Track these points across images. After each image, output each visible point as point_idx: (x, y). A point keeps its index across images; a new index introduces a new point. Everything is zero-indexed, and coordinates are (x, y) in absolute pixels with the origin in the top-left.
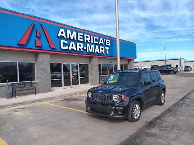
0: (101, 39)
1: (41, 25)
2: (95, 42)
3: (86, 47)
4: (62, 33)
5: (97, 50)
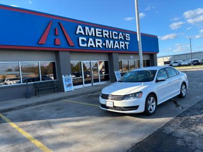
0: (121, 34)
1: (59, 23)
2: (114, 37)
3: (105, 43)
4: (80, 30)
5: (117, 45)
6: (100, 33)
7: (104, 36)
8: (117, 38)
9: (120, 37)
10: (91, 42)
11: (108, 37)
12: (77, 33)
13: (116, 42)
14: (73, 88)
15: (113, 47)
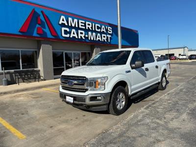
0: (103, 27)
1: (42, 12)
2: (96, 30)
4: (63, 20)
5: (99, 37)
6: (83, 24)
7: (87, 28)
8: (99, 30)
10: (74, 34)
11: (91, 29)
13: (99, 35)
15: (95, 39)
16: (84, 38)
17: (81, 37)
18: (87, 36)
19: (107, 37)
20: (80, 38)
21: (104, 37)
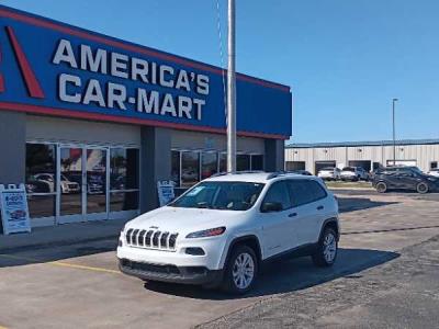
0: (183, 73)
1: (6, 28)
2: (163, 82)
3: (136, 98)
4: (65, 53)
5: (169, 105)
6: (124, 66)
7: (134, 77)
8: (171, 84)
9: (180, 84)
10: (94, 93)
11: (145, 80)
12: (57, 60)
13: (169, 97)
14: (28, 224)
15: (156, 111)
16: (122, 106)
17: (115, 103)
18: (132, 100)
19: (195, 106)
20: (111, 105)
21: (185, 104)
